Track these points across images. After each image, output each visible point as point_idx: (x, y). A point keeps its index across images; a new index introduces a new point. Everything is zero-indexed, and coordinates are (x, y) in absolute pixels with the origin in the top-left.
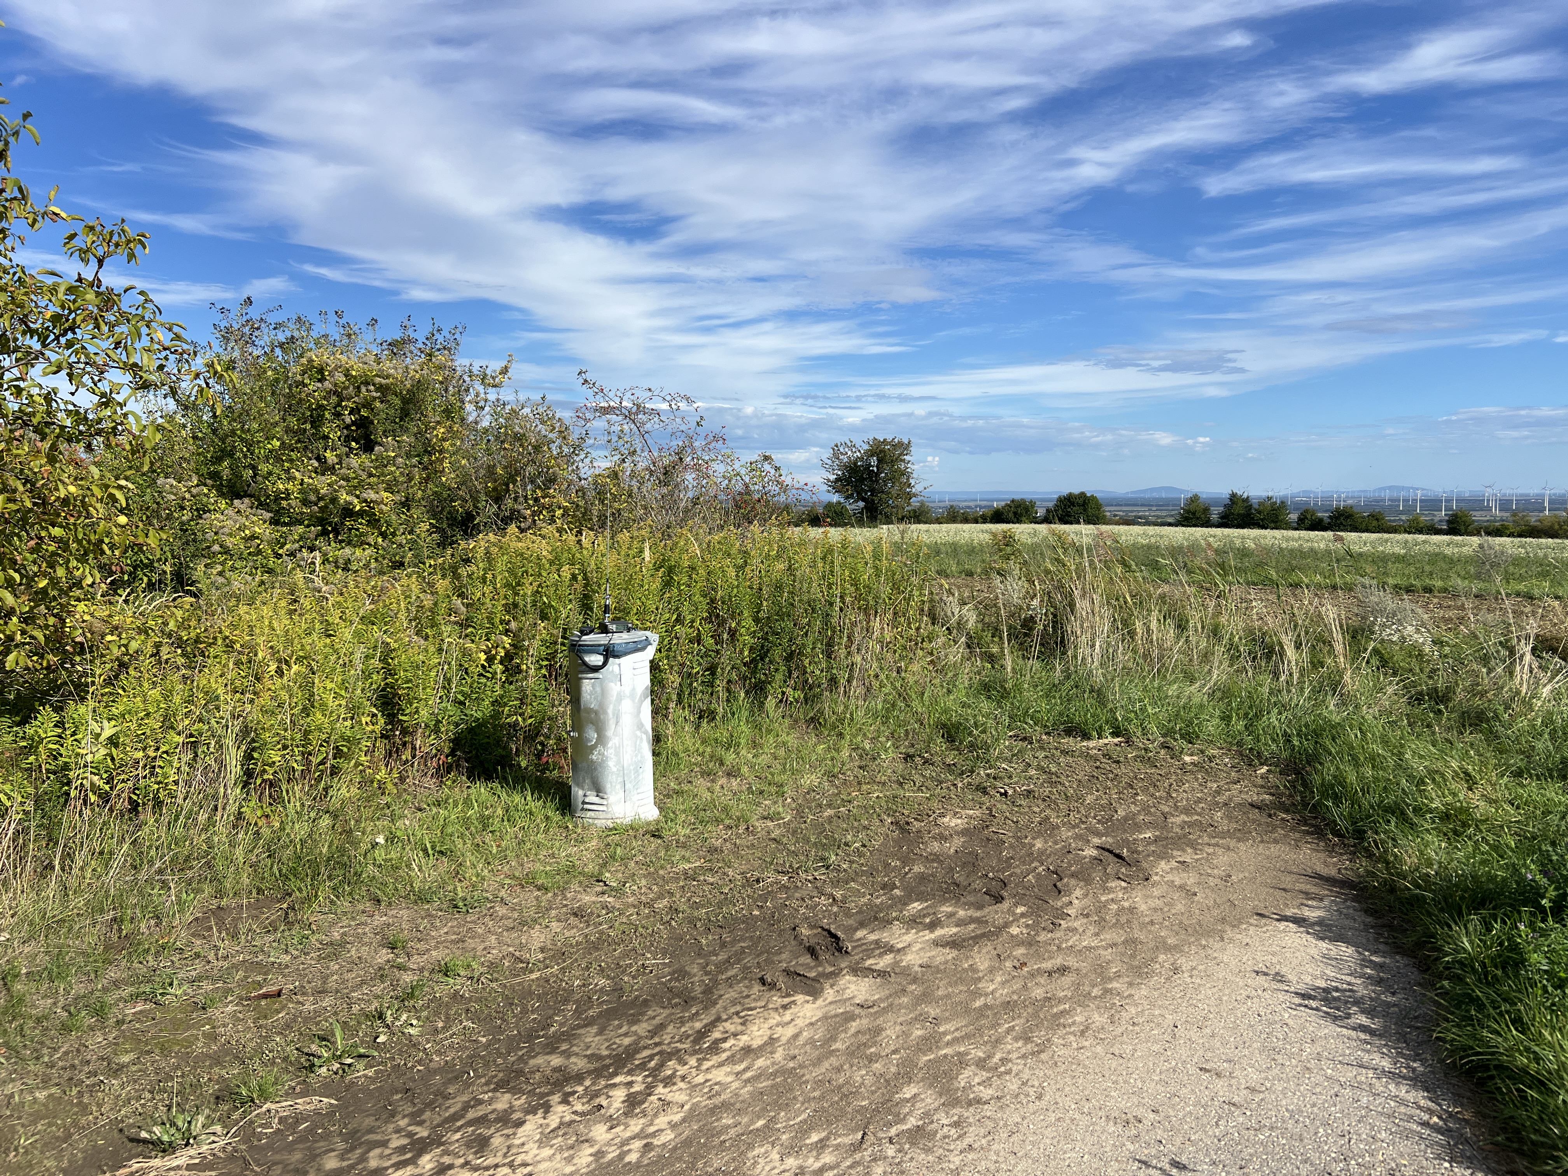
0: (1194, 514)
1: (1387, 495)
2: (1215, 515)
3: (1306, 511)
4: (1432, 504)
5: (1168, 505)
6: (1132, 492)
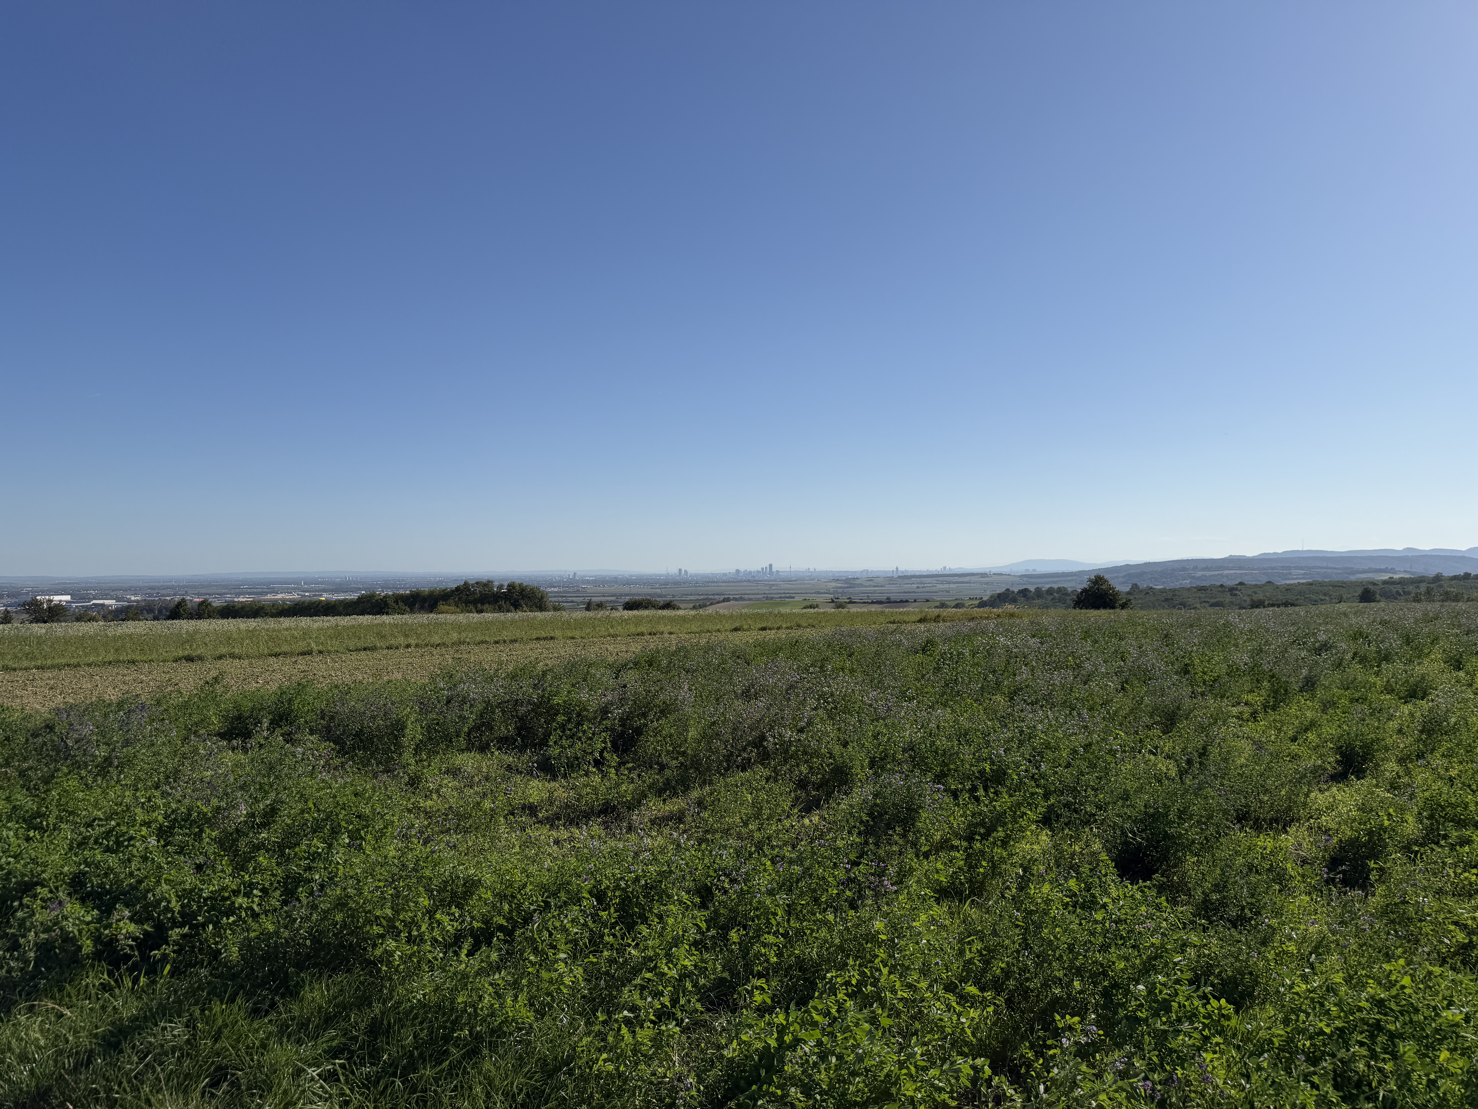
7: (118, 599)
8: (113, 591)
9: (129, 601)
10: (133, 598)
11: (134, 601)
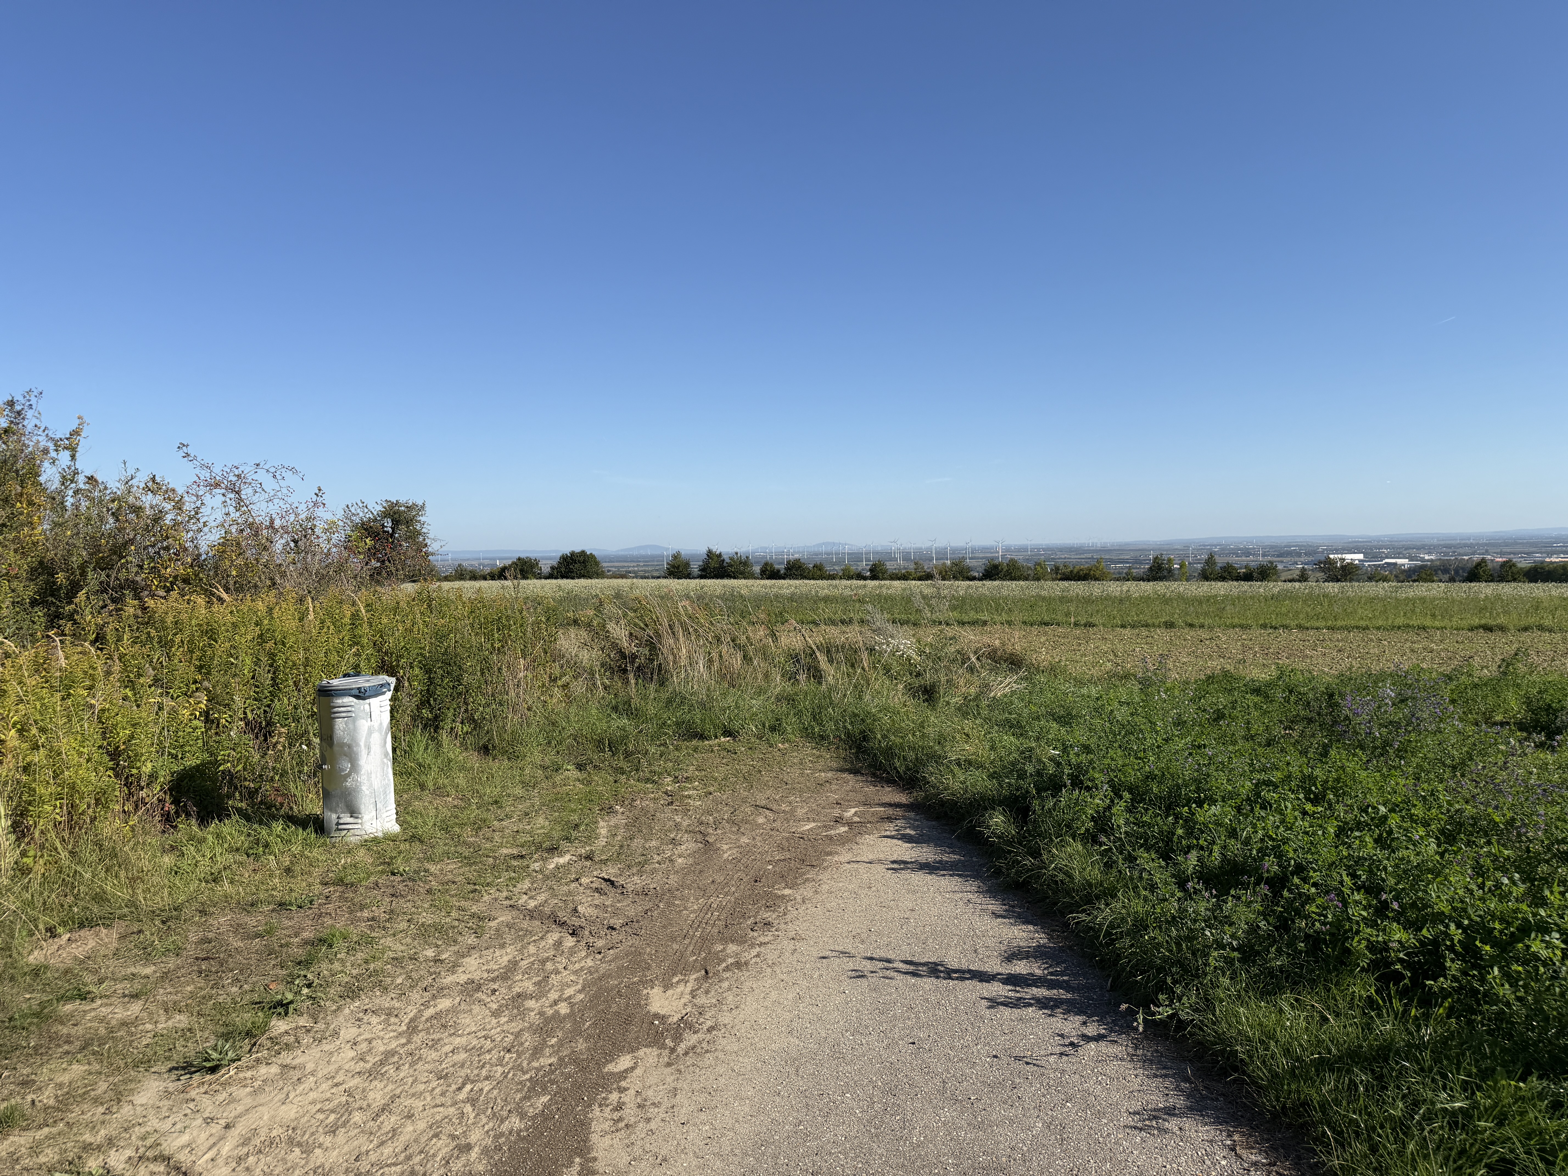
0: (678, 567)
1: (823, 549)
2: (695, 568)
3: (766, 564)
4: (856, 557)
5: (653, 561)
6: (622, 550)
7: (1411, 559)
8: (1406, 549)
9: (1423, 560)
10: (1427, 557)
11: (1428, 560)
